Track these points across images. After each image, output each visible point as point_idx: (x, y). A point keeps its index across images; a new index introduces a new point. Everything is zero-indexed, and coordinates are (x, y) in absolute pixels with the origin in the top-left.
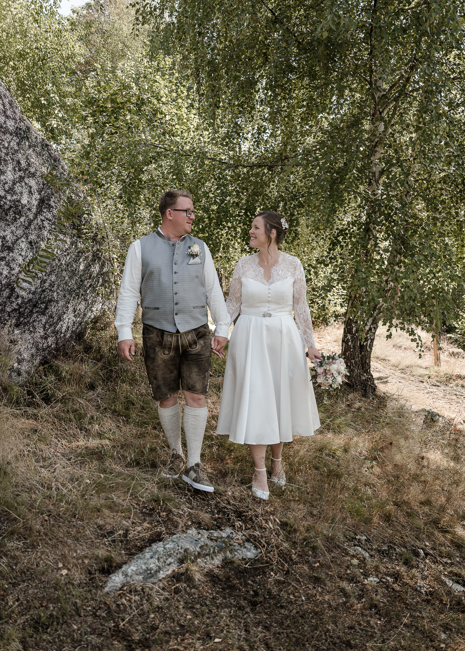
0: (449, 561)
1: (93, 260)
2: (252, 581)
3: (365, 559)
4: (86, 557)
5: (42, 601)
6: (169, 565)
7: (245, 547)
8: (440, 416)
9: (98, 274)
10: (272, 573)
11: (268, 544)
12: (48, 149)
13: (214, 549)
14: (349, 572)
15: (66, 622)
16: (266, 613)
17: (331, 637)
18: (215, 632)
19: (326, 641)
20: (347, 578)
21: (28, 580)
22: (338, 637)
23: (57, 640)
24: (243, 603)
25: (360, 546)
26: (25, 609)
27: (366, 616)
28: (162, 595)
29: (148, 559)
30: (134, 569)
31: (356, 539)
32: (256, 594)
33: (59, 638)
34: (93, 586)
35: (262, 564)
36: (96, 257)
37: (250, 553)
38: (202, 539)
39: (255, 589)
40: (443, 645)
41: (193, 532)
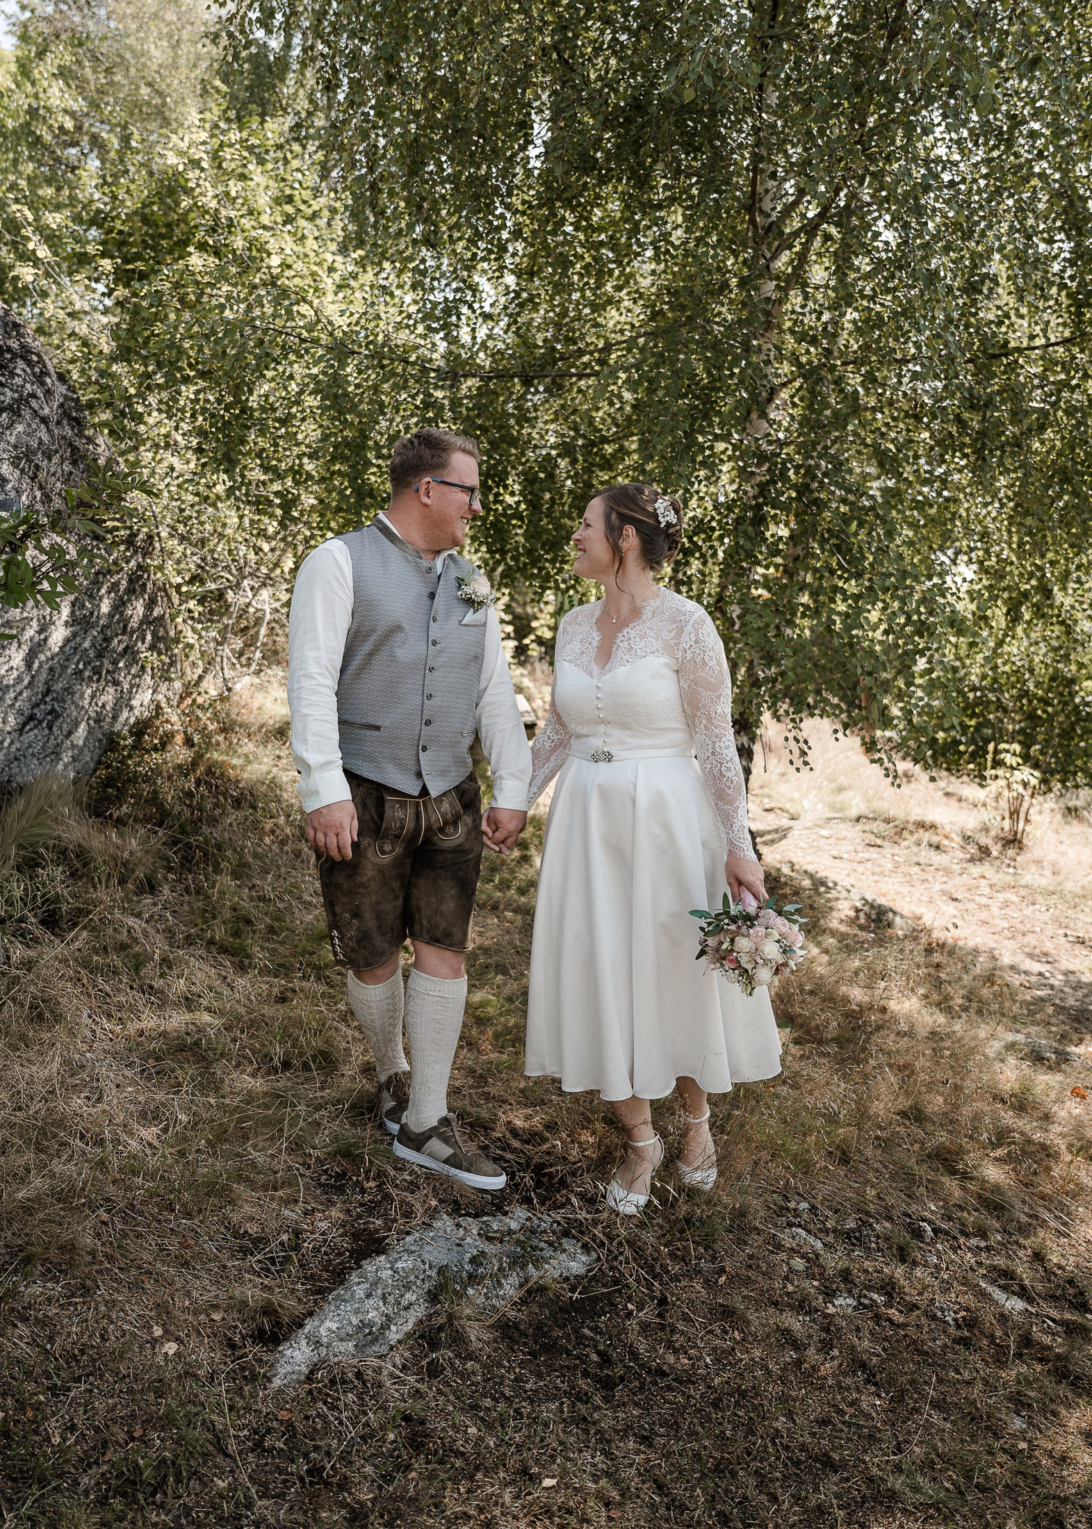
0: (983, 1244)
1: (131, 591)
2: (591, 1329)
3: (817, 1256)
4: (215, 1307)
5: (130, 1426)
6: (407, 1308)
7: (564, 1251)
8: (895, 913)
9: (142, 623)
10: (630, 1306)
11: (611, 1238)
12: (18, 334)
13: (500, 1260)
14: (790, 1288)
15: (195, 1473)
16: (637, 1404)
17: (787, 1448)
18: (537, 1461)
19: (778, 1458)
20: (788, 1305)
21: (88, 1375)
22: (803, 1448)
23: (183, 1521)
24: (583, 1384)
25: (800, 1226)
26: (94, 1448)
27: (848, 1389)
28: (403, 1383)
29: (361, 1301)
30: (334, 1326)
31: (788, 1209)
32: (606, 1359)
33: (188, 1515)
34: (245, 1378)
35: (604, 1286)
36: (136, 584)
37: (575, 1262)
38: (469, 1240)
39: (602, 1348)
40: (1023, 1445)
41: (445, 1223)
